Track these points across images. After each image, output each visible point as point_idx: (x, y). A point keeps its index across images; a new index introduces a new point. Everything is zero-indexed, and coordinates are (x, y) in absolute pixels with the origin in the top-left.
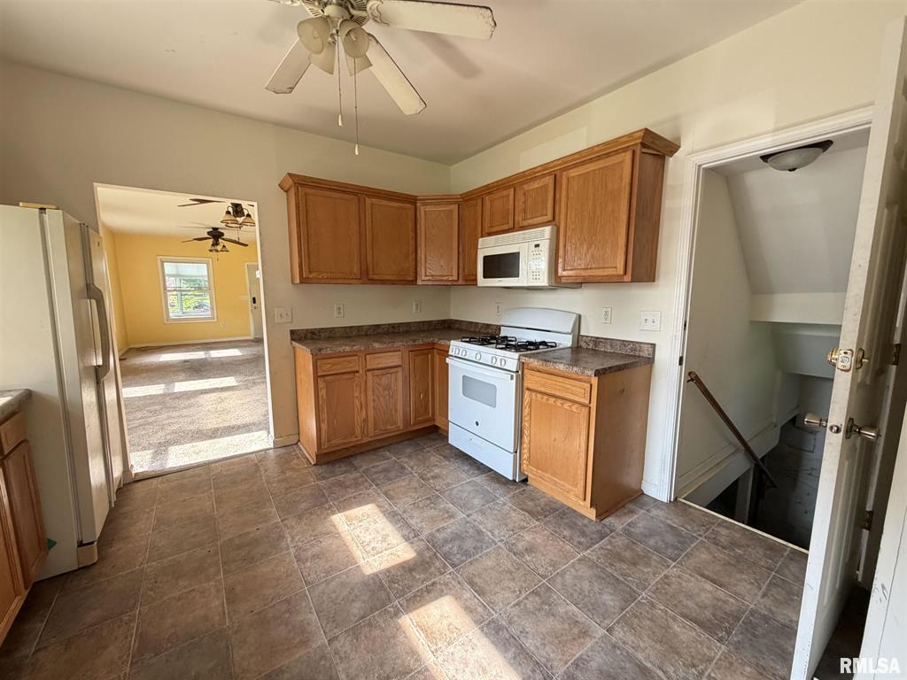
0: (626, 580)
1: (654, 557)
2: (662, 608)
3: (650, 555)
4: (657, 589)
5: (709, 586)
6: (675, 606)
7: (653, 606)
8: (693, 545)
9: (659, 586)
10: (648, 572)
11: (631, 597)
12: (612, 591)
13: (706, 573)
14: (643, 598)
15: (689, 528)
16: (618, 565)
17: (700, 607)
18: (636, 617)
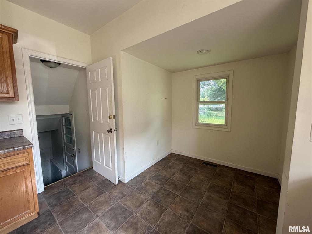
0: (78, 209)
1: (71, 200)
2: (92, 202)
3: (69, 201)
4: (85, 202)
5: (88, 190)
6: (92, 199)
7: (91, 204)
8: (70, 189)
9: (84, 201)
10: (77, 203)
11: (86, 209)
12: (82, 214)
13: (83, 189)
14: (87, 206)
15: (61, 189)
16: (70, 211)
17: (94, 194)
18: (94, 209)
